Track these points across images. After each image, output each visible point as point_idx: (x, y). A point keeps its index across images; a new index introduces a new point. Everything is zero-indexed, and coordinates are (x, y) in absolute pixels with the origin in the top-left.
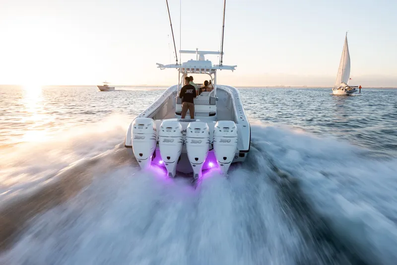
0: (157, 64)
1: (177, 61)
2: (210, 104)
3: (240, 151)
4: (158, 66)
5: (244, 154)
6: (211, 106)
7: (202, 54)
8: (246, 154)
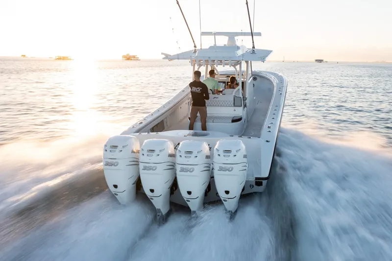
0: (162, 54)
1: (195, 47)
2: (234, 105)
3: (257, 178)
4: (164, 56)
5: (262, 182)
6: (236, 108)
7: (232, 36)
8: (264, 182)
